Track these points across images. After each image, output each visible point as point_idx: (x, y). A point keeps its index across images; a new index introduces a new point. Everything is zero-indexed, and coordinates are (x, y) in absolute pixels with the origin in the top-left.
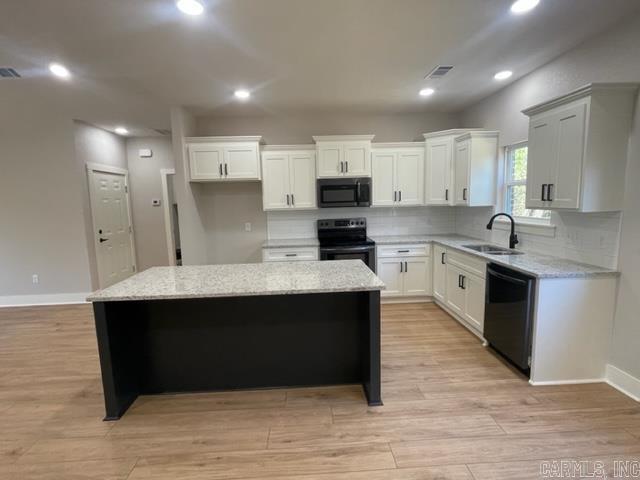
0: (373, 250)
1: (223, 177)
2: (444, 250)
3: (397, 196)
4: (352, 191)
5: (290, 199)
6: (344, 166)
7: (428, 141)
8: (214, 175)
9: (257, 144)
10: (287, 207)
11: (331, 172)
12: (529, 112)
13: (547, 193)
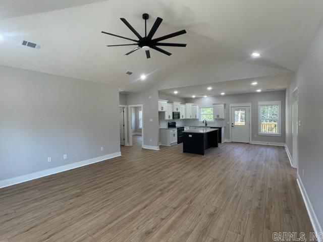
1: (162, 110)
3: (183, 116)
5: (169, 117)
6: (177, 109)
10: (169, 119)
12: (213, 104)
13: (218, 116)
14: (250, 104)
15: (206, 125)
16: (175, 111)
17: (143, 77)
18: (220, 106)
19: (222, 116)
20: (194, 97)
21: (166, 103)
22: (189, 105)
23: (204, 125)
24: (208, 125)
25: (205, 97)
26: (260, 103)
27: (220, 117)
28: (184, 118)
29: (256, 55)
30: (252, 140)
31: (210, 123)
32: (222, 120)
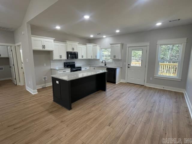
0: (81, 68)
1: (43, 49)
2: (94, 67)
3: (82, 57)
4: (74, 55)
5: (61, 57)
6: (73, 49)
7: (87, 45)
8: (40, 48)
9: (53, 40)
10: (60, 59)
11: (70, 50)
12: (111, 44)
13: (115, 57)
14: (148, 44)
15: (105, 65)
18: (117, 46)
19: (119, 57)
20: (92, 36)
21: (53, 41)
22: (90, 46)
25: (104, 37)
26: (159, 42)
27: (117, 58)
28: (84, 58)
30: (147, 82)
31: (109, 63)
32: (118, 60)
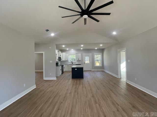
2: (68, 65)
12: (76, 53)
13: (78, 59)
14: (91, 54)
15: (72, 63)
16: (60, 56)
17: (53, 35)
18: (79, 55)
19: (80, 59)
20: (67, 49)
21: (57, 52)
23: (71, 64)
24: (73, 64)
26: (95, 54)
27: (79, 60)
28: (62, 60)
29: (114, 33)
30: (92, 69)
31: (74, 62)
